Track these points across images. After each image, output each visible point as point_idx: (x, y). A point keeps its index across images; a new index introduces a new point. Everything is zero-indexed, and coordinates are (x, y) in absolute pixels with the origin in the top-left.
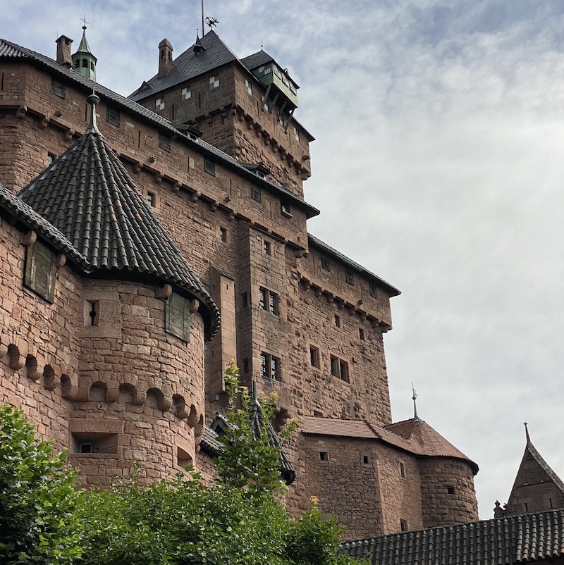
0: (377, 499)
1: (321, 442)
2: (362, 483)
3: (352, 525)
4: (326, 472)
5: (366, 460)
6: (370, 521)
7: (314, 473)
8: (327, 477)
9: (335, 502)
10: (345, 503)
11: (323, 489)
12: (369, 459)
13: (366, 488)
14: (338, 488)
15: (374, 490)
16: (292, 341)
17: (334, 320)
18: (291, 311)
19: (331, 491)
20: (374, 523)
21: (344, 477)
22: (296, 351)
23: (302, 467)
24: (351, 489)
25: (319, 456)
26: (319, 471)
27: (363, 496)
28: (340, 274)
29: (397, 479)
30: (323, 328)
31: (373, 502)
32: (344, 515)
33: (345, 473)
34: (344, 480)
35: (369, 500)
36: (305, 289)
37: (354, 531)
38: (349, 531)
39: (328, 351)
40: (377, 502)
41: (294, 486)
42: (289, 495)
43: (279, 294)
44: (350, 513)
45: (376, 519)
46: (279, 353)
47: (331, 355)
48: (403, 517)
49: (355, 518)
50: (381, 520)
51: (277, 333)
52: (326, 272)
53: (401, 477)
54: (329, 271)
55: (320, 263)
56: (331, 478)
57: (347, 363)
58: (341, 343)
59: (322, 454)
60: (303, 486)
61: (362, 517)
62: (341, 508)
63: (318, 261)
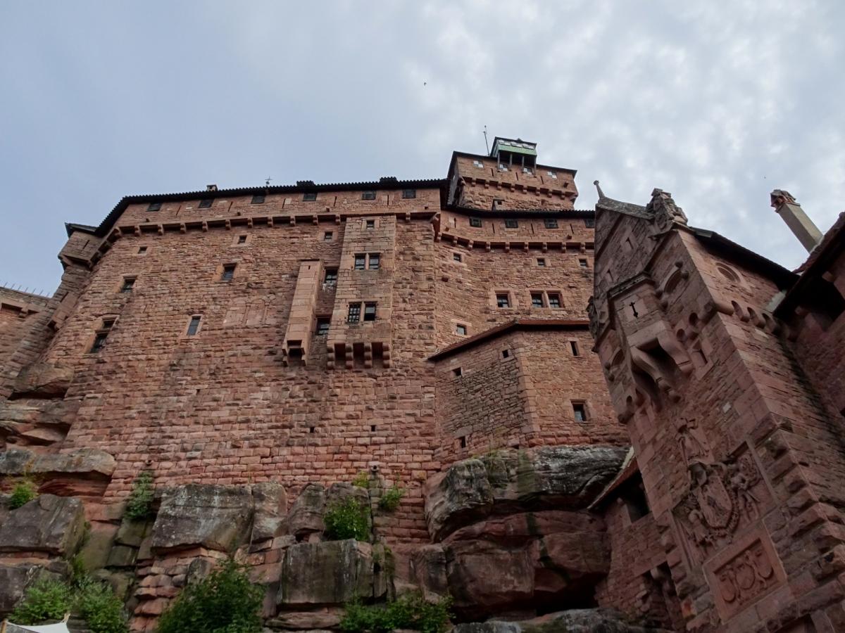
0: (520, 388)
1: (454, 361)
2: (501, 379)
3: (487, 430)
4: (458, 387)
5: (506, 354)
6: (513, 416)
7: (445, 393)
8: (460, 391)
9: (468, 413)
10: (481, 410)
11: (455, 405)
12: (509, 352)
13: (507, 382)
14: (473, 397)
15: (517, 380)
16: (419, 286)
17: (535, 263)
18: (419, 264)
19: (465, 404)
20: (518, 416)
21: (480, 383)
22: (427, 293)
23: (429, 392)
24: (488, 392)
25: (452, 375)
26: (452, 389)
27: (503, 393)
28: (535, 225)
29: (564, 359)
30: (517, 274)
31: (516, 394)
32: (479, 422)
33: (481, 378)
34: (480, 386)
35: (510, 394)
36: (488, 251)
37: (491, 435)
38: (485, 438)
39: (527, 289)
40: (522, 391)
41: (414, 415)
42: (403, 426)
43: (382, 252)
44: (486, 418)
45: (521, 411)
46: (376, 297)
47: (531, 291)
48: (577, 397)
49: (492, 421)
50: (526, 410)
51: (374, 282)
52: (513, 229)
53: (572, 355)
54: (517, 227)
55: (503, 225)
56: (464, 390)
57: (559, 292)
58: (549, 278)
59: (458, 372)
60: (430, 412)
61: (502, 415)
62: (476, 416)
63: (500, 225)
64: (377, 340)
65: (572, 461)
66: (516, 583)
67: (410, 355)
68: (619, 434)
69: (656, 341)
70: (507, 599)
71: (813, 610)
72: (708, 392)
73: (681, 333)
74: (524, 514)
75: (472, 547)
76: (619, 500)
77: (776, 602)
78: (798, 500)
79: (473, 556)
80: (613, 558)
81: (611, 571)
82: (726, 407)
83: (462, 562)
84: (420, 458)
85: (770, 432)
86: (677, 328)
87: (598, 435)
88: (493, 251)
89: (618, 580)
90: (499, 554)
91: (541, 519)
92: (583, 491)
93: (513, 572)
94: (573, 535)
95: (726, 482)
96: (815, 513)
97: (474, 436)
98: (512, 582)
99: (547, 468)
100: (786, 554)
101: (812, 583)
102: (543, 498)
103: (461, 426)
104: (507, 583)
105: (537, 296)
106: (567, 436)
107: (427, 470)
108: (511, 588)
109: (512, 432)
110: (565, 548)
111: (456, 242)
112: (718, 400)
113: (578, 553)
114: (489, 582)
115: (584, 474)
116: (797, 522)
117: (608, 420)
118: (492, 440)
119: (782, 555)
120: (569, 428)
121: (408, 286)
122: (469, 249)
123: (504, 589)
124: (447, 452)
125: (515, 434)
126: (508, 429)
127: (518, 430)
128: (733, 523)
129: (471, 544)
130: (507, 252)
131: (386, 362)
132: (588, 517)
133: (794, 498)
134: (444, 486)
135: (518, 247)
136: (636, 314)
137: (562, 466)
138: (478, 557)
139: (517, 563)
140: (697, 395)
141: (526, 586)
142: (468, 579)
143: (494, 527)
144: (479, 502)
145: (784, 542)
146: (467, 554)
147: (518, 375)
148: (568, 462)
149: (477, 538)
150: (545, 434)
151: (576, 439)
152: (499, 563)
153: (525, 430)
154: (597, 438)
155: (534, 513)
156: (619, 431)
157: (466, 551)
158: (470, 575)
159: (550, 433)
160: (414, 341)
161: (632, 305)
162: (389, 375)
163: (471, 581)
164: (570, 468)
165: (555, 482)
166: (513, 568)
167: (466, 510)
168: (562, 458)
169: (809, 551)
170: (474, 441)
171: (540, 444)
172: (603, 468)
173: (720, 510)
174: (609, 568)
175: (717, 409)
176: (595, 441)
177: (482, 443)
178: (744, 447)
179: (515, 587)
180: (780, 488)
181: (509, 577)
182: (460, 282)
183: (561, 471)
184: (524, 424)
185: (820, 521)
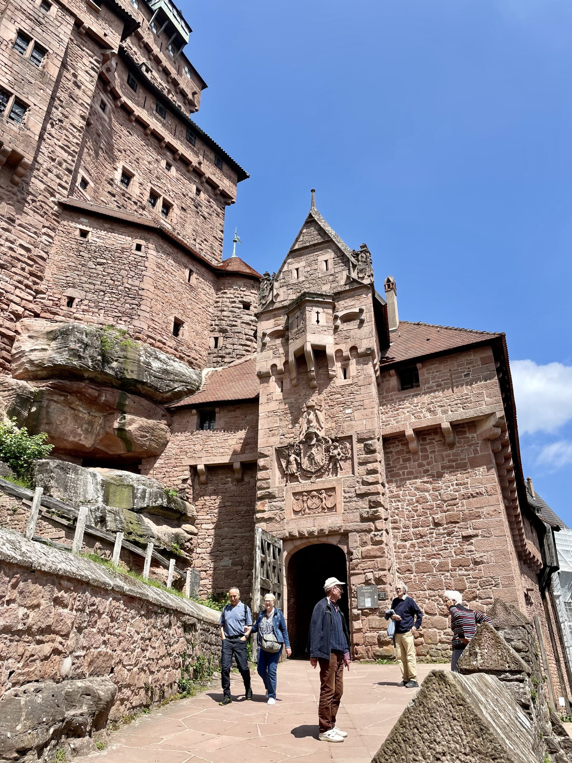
0: (142, 286)
1: (84, 221)
2: (127, 268)
3: (100, 304)
4: (81, 249)
5: (139, 248)
6: (128, 305)
7: (65, 246)
8: (81, 253)
9: (84, 279)
10: (99, 283)
12: (143, 247)
13: (132, 274)
14: (94, 266)
15: (141, 278)
16: (70, 117)
17: (163, 163)
18: (77, 91)
19: (83, 268)
20: (133, 308)
21: (105, 258)
22: (75, 130)
23: (49, 236)
24: (111, 271)
25: (77, 232)
26: (73, 246)
27: (125, 280)
28: (179, 129)
29: (181, 281)
30: (147, 163)
31: (137, 288)
32: (94, 293)
33: (107, 255)
34: (105, 261)
35: (133, 286)
36: (131, 121)
37: (103, 311)
38: (96, 310)
39: (149, 184)
40: (143, 289)
41: (28, 250)
42: (13, 254)
43: (51, 51)
44: (102, 293)
45: (136, 305)
46: (30, 100)
47: (152, 189)
48: (179, 317)
49: (108, 299)
50: (143, 307)
51: (33, 82)
52: (160, 117)
53: (187, 281)
54: (164, 118)
55: (154, 107)
56: (87, 255)
57: (172, 205)
58: (169, 186)
59: (84, 234)
60: (45, 255)
61: (118, 299)
62: (92, 287)
63: (151, 103)
64: (19, 150)
65: (168, 367)
66: (82, 437)
67: (42, 187)
68: (196, 360)
69: (324, 347)
70: (69, 446)
71: (351, 531)
72: (339, 396)
73: (339, 351)
74: (120, 391)
75: (62, 398)
76: (194, 411)
77: (330, 521)
78: (370, 478)
79: (59, 405)
80: (168, 447)
81: (163, 454)
82: (348, 411)
83: (48, 406)
84: (23, 295)
85: (371, 439)
86: (338, 347)
87: (185, 354)
88: (134, 124)
89: (166, 462)
90: (80, 411)
91: (130, 401)
92: (170, 393)
93: (84, 429)
94: (150, 421)
95: (327, 450)
96: (377, 489)
97: (86, 302)
98: (80, 435)
99: (149, 364)
100: (348, 500)
101: (358, 519)
102: (139, 386)
103: (74, 287)
104: (76, 435)
105: (154, 196)
106: (164, 344)
107: (26, 309)
108: (76, 439)
109: (124, 319)
110: (141, 428)
111: (109, 89)
112: (344, 405)
113: (147, 435)
114: (62, 429)
115: (174, 381)
116: (364, 489)
117: (193, 346)
118: (102, 315)
119: (345, 500)
120: (167, 338)
121: (60, 108)
122: (116, 106)
123: (71, 439)
124: (51, 302)
125: (125, 321)
126: (120, 315)
127: (129, 320)
128: (320, 472)
129: (61, 395)
130: (146, 135)
131: (17, 179)
132: (162, 412)
133: (369, 476)
134: (51, 336)
135: (158, 138)
136: (318, 321)
137: (160, 368)
138: (62, 407)
139: (91, 423)
140: (332, 394)
141: (88, 442)
142: (45, 421)
143: (90, 391)
144: (89, 367)
145: (350, 495)
146: (55, 402)
147: (144, 273)
148: (165, 367)
149: (70, 393)
150: (150, 334)
151: (169, 350)
152: (76, 418)
153: (136, 323)
154: (183, 356)
155: (127, 394)
156: (197, 357)
157: (55, 399)
158: (48, 419)
159: (153, 336)
160: (50, 175)
161: (318, 313)
162: (14, 194)
163: (46, 424)
164: (166, 372)
165: (153, 378)
166: (85, 426)
167: (74, 368)
168: (161, 361)
169: (363, 505)
170: (83, 307)
171: (145, 341)
172: (188, 383)
173: (315, 463)
174: (162, 452)
175: (342, 408)
176: (181, 358)
177: (91, 314)
178: (350, 437)
179: (80, 440)
180: (363, 468)
181: (79, 431)
182: (99, 135)
183: (158, 372)
184: (136, 317)
185: (378, 493)
